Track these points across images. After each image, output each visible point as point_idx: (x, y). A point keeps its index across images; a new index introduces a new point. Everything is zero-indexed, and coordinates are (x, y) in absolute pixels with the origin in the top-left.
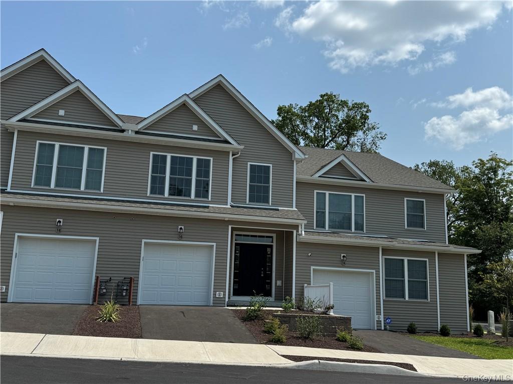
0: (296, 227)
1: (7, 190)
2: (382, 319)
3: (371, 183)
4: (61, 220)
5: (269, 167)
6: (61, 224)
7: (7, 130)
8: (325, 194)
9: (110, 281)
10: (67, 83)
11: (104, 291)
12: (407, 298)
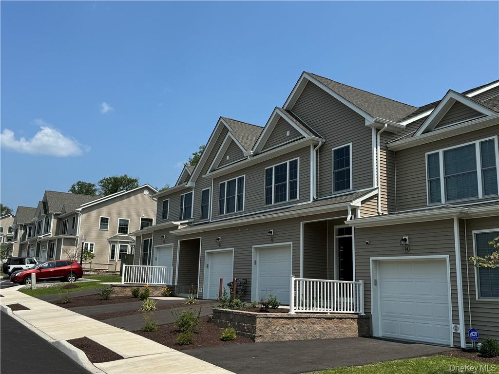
1: (210, 221)
2: (461, 331)
3: (496, 116)
5: (349, 146)
8: (438, 153)
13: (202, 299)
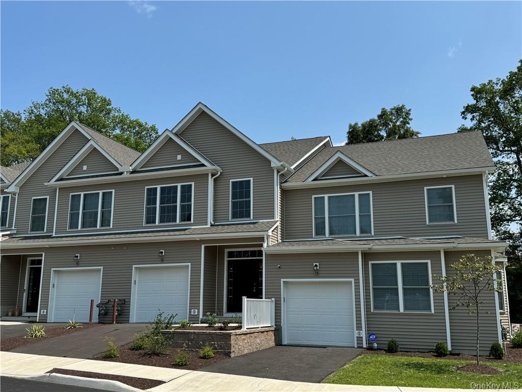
1: (52, 235)
2: (363, 334)
3: (374, 177)
4: (78, 255)
5: (250, 180)
8: (324, 197)
12: (402, 310)
13: (46, 322)
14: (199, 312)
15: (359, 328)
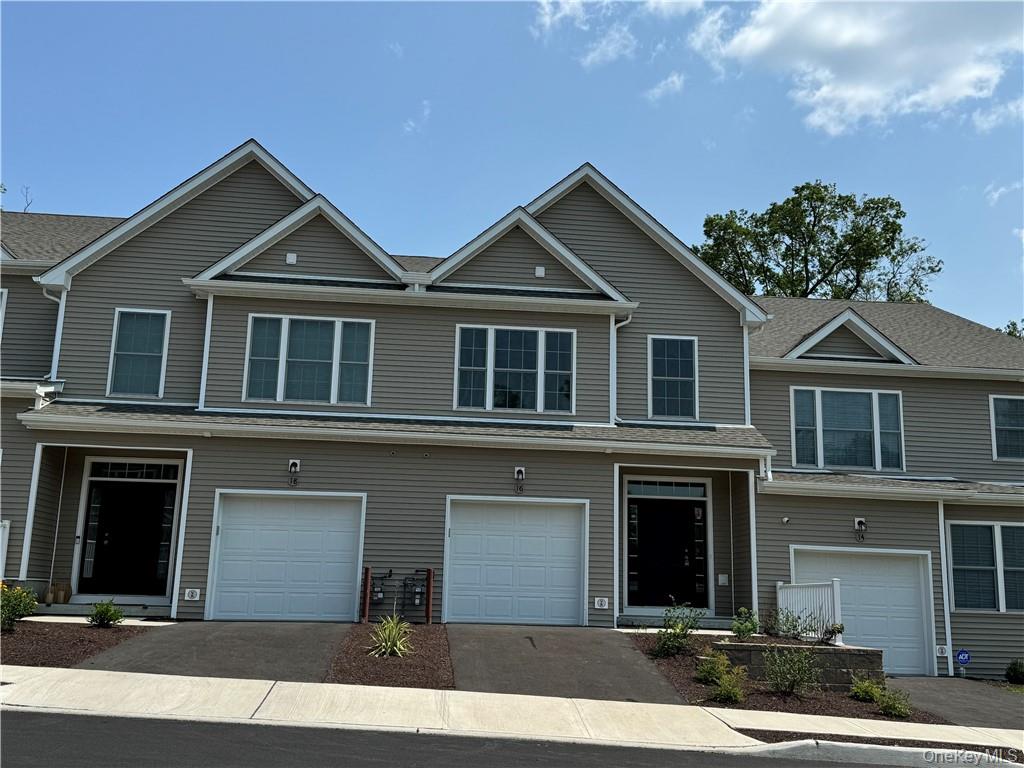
0: (754, 463)
1: (197, 408)
2: (949, 653)
3: (915, 367)
4: (298, 462)
5: (692, 342)
6: (298, 469)
7: (195, 295)
8: (813, 392)
9: (390, 576)
10: (300, 203)
11: (381, 595)
12: (1003, 609)
14: (611, 604)
15: (941, 640)
